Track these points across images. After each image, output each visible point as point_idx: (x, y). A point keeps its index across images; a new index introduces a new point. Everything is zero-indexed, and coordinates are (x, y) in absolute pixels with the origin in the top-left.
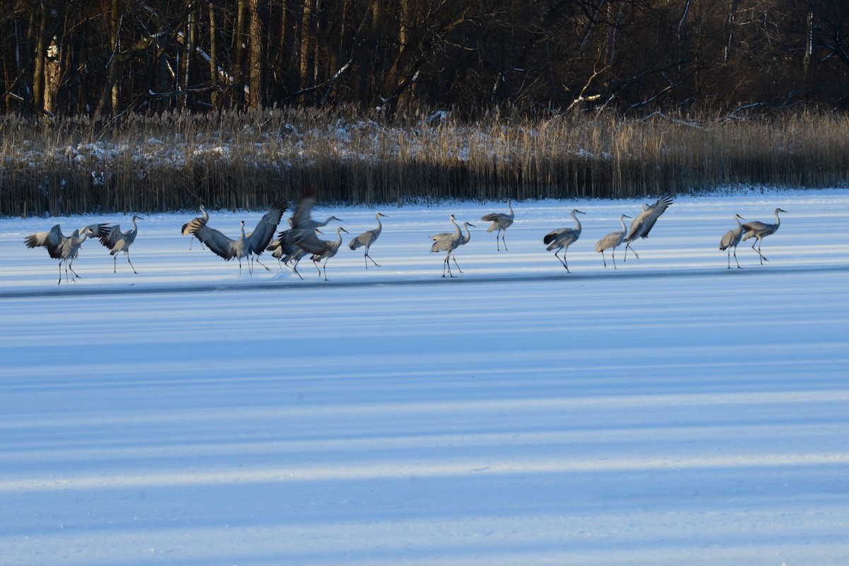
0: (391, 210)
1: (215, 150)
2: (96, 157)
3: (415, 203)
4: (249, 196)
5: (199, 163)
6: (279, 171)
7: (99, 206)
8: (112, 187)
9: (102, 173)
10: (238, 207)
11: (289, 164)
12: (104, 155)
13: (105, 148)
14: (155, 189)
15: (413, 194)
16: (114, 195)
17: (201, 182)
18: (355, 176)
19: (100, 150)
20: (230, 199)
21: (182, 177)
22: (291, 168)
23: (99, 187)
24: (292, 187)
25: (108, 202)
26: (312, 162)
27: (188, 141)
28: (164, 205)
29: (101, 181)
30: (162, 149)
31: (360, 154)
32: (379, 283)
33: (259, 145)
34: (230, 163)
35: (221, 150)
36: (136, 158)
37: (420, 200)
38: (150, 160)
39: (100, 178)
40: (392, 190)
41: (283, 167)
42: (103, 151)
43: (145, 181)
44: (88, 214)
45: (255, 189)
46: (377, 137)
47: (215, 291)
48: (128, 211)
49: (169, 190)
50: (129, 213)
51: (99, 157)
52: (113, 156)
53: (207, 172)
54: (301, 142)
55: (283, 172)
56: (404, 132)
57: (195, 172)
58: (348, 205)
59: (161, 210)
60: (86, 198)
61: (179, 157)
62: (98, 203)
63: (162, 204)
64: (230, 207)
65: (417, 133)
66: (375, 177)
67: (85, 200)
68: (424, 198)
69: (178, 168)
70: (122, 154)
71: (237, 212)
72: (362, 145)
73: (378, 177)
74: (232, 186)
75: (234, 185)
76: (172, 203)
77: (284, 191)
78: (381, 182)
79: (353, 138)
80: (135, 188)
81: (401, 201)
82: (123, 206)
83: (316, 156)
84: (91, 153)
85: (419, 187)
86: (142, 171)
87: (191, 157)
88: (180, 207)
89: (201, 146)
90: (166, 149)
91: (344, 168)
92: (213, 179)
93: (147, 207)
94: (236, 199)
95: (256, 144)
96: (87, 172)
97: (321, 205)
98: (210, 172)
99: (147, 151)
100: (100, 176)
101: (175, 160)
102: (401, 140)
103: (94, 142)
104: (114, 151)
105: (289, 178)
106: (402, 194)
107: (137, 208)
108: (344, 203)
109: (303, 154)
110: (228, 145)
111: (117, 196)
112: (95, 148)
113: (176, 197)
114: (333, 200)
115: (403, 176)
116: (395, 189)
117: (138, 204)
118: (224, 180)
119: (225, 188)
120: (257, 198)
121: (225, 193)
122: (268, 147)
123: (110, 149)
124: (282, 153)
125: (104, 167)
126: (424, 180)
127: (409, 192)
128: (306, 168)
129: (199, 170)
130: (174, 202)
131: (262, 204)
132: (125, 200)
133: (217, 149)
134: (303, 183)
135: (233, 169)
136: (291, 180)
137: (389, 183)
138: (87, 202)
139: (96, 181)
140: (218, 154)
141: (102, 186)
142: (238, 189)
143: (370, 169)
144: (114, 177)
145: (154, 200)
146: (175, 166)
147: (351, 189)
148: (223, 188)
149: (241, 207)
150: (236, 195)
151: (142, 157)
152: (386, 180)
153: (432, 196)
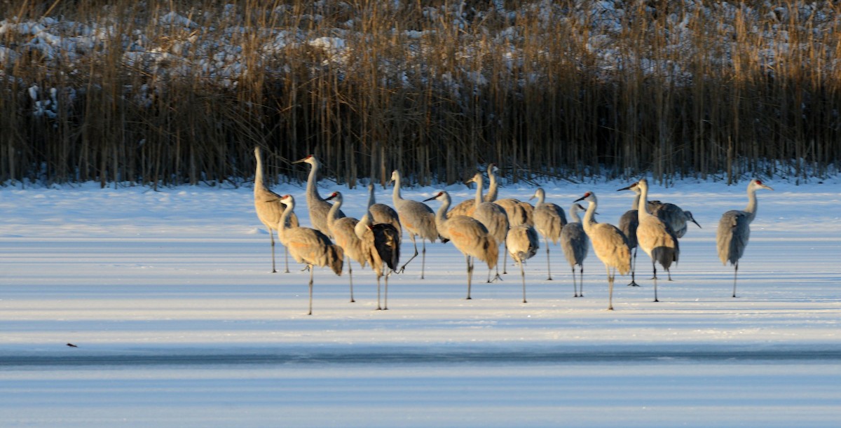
0: (711, 191)
1: (311, 43)
2: (40, 53)
3: (769, 174)
4: (387, 152)
5: (275, 74)
6: (457, 94)
7: (44, 165)
8: (76, 122)
9: (53, 90)
10: (361, 175)
11: (481, 80)
12: (58, 50)
13: (62, 32)
14: (173, 130)
15: (764, 154)
16: (80, 140)
17: (278, 117)
18: (631, 110)
19: (49, 37)
20: (343, 158)
21: (236, 102)
22: (486, 90)
23: (47, 121)
24: (485, 134)
25: (64, 157)
26: (533, 77)
27: (253, 22)
28: (193, 167)
29: (49, 107)
30: (192, 39)
31: (645, 61)
32: (663, 355)
33: (415, 34)
34: (346, 76)
35: (327, 45)
36: (131, 57)
37: (779, 167)
38: (164, 64)
39: (48, 102)
40: (714, 144)
41: (467, 85)
42: (56, 41)
43: (153, 110)
44: (19, 184)
45: (401, 136)
46: (686, 21)
47: (287, 363)
48: (110, 178)
49: (205, 133)
50: (112, 184)
51: (48, 53)
52: (80, 52)
53: (294, 94)
54: (510, 30)
55: (466, 98)
56: (749, 10)
57: (265, 92)
58: (613, 177)
59: (185, 179)
60: (15, 145)
61: (230, 58)
62: (40, 159)
63: (188, 165)
64: (342, 175)
65: (778, 13)
66: (676, 113)
67: (12, 150)
68: (790, 163)
69: (227, 83)
70: (101, 48)
71: (359, 186)
72: (651, 40)
73: (683, 113)
74: (349, 126)
75: (353, 124)
76: (211, 163)
77: (468, 142)
78: (692, 124)
79: (630, 22)
80: (128, 127)
81: (735, 169)
82: (99, 167)
83: (544, 62)
84: (30, 43)
85: (777, 138)
86: (145, 87)
87: (258, 59)
88: (230, 173)
89: (281, 35)
90: (201, 40)
91: (606, 91)
92: (305, 109)
93: (153, 170)
94: (358, 156)
95: (408, 33)
96: (19, 88)
97: (550, 176)
98: (300, 94)
99: (156, 42)
100: (47, 95)
101: (221, 64)
102: (741, 30)
103: (37, 19)
104: (82, 40)
105: (478, 110)
106: (739, 153)
107: (131, 173)
108: (603, 171)
109: (514, 56)
110: (343, 32)
111: (86, 143)
112: (39, 30)
113: (222, 150)
114: (578, 165)
115: (741, 112)
116: (723, 141)
117: (132, 162)
118: (330, 113)
119: (334, 129)
120: (405, 156)
121: (333, 143)
122: (433, 39)
123: (74, 35)
124: (464, 55)
125: (57, 76)
126: (791, 120)
127: (756, 149)
128: (520, 90)
129: (274, 91)
130: (216, 159)
131: (417, 169)
132: (104, 154)
133: (317, 42)
134: (512, 122)
135: (352, 88)
136: (484, 117)
137: (708, 126)
138: (15, 155)
139: (39, 108)
140: (321, 53)
141: (52, 121)
142: (365, 133)
143: (665, 95)
144: (81, 98)
145: (170, 157)
146: (220, 78)
147: (621, 139)
148: (329, 131)
149: (368, 175)
150: (358, 146)
151: (146, 57)
152: (702, 121)
153: (809, 160)
